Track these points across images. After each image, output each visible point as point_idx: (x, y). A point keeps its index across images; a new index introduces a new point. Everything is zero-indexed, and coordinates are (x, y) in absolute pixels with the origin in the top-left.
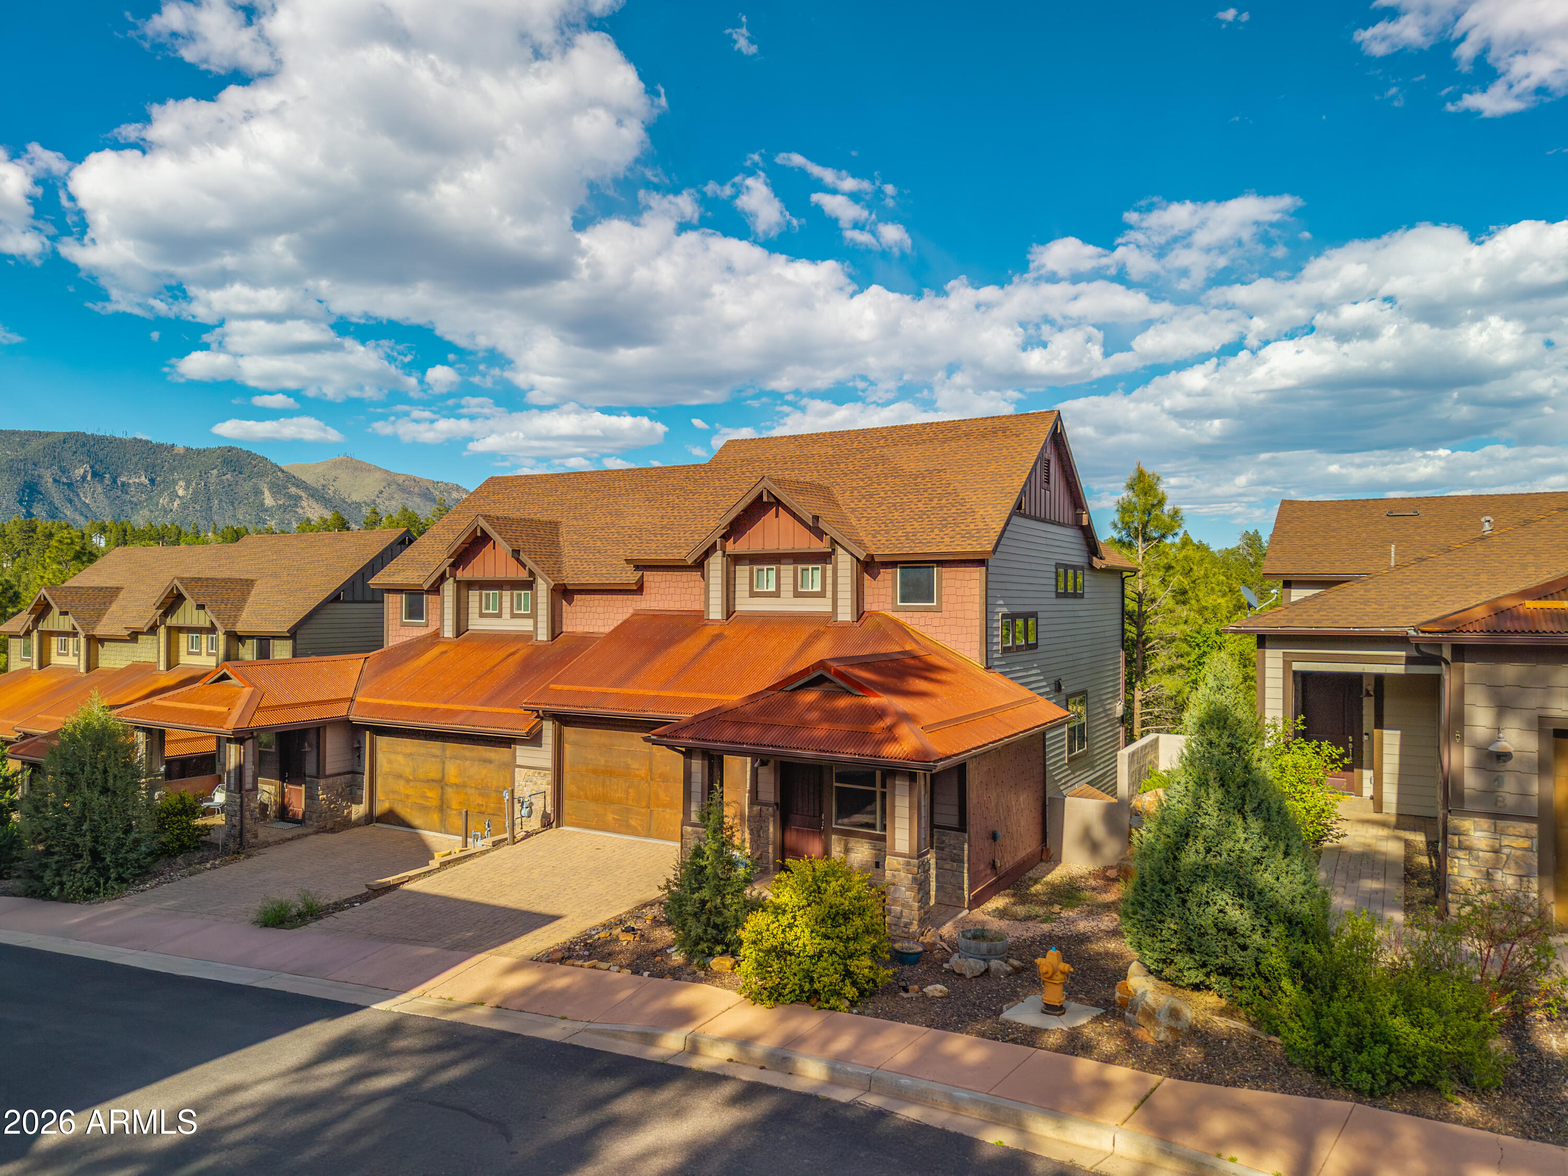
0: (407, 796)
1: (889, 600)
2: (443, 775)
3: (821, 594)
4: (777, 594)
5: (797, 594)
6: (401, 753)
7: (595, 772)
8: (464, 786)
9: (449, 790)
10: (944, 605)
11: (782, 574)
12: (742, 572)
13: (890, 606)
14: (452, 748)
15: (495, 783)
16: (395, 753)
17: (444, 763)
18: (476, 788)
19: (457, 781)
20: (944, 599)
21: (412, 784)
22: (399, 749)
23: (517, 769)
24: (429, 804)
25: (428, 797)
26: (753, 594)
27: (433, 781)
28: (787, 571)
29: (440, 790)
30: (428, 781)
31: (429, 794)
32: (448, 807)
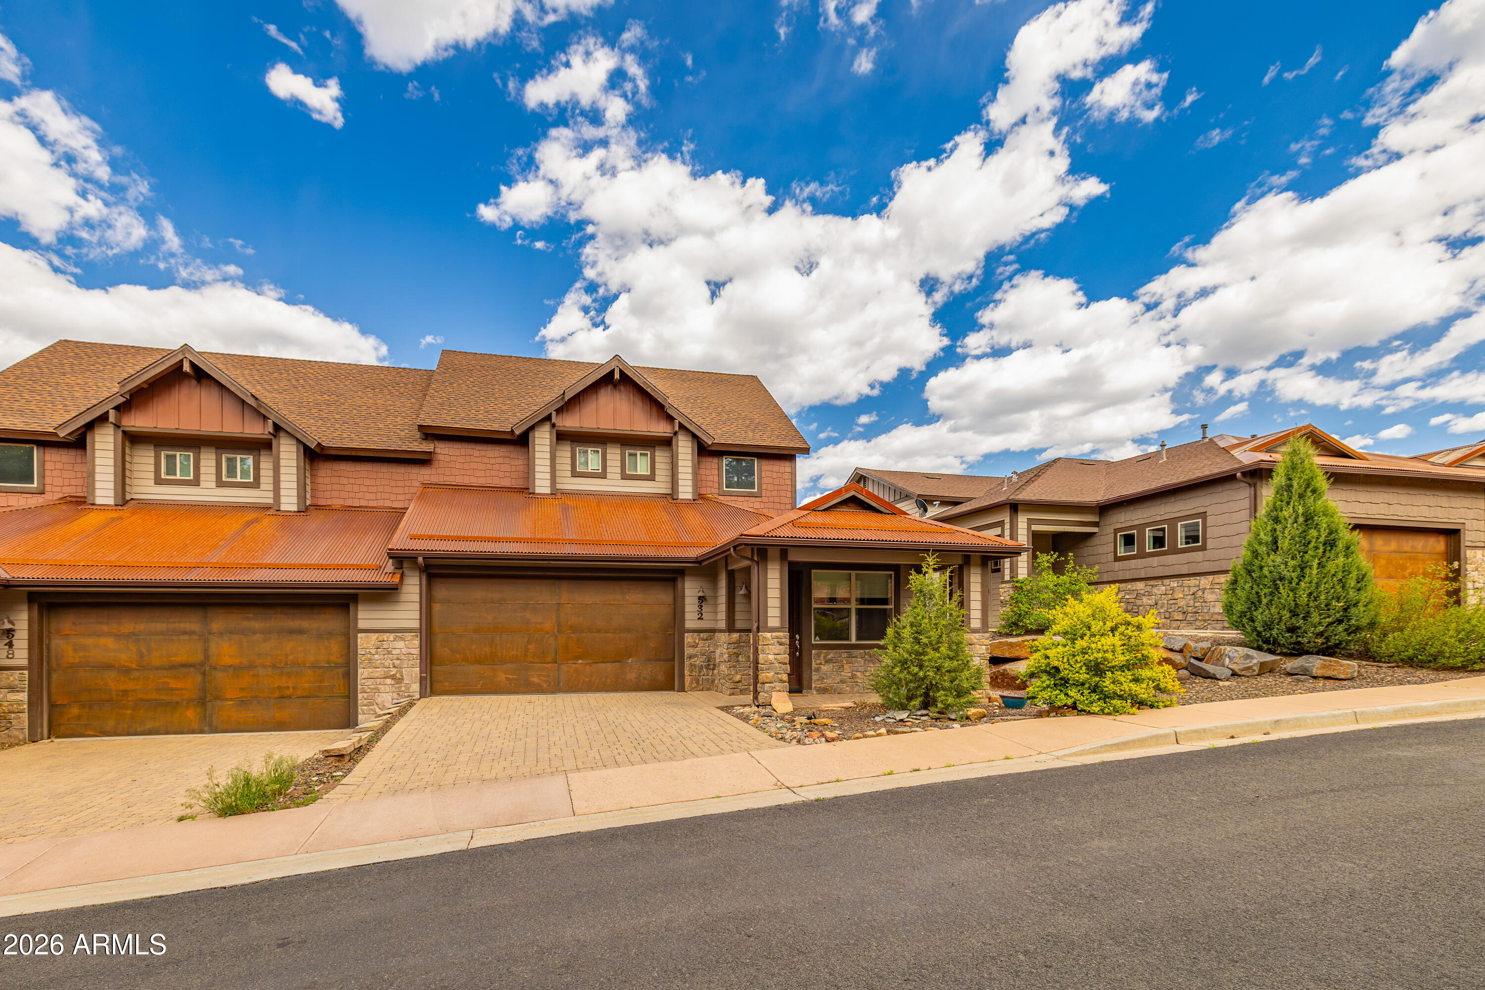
0: (125, 693)
1: (716, 485)
2: (207, 657)
3: (651, 478)
4: (603, 475)
5: (625, 477)
6: (109, 634)
7: (476, 631)
8: (251, 666)
9: (219, 675)
10: (764, 491)
11: (609, 457)
12: (565, 453)
13: (716, 491)
14: (220, 622)
15: (311, 658)
16: (100, 635)
17: (206, 641)
18: (274, 666)
19: (236, 661)
20: (764, 487)
21: (135, 674)
22: (105, 628)
23: (359, 635)
24: (175, 699)
25: (173, 689)
26: (575, 474)
27: (184, 665)
28: (614, 454)
29: (199, 678)
30: (172, 667)
31: (173, 684)
32: (217, 698)
